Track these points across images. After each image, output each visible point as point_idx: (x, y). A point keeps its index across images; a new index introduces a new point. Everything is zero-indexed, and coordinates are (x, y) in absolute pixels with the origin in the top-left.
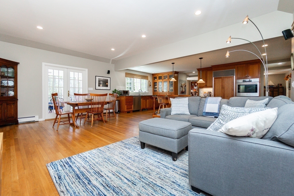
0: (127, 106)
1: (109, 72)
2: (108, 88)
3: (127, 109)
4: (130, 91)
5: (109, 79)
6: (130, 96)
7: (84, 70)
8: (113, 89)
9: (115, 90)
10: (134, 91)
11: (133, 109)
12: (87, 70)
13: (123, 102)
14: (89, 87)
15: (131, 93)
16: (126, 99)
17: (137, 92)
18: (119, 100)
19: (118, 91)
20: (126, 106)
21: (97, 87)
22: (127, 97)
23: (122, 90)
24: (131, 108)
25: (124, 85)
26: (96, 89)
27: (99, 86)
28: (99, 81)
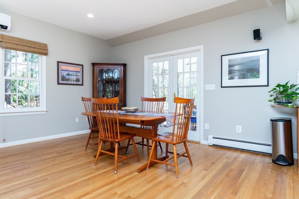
5: (263, 55)
14: (205, 83)
26: (222, 87)
27: (231, 78)
28: (230, 66)
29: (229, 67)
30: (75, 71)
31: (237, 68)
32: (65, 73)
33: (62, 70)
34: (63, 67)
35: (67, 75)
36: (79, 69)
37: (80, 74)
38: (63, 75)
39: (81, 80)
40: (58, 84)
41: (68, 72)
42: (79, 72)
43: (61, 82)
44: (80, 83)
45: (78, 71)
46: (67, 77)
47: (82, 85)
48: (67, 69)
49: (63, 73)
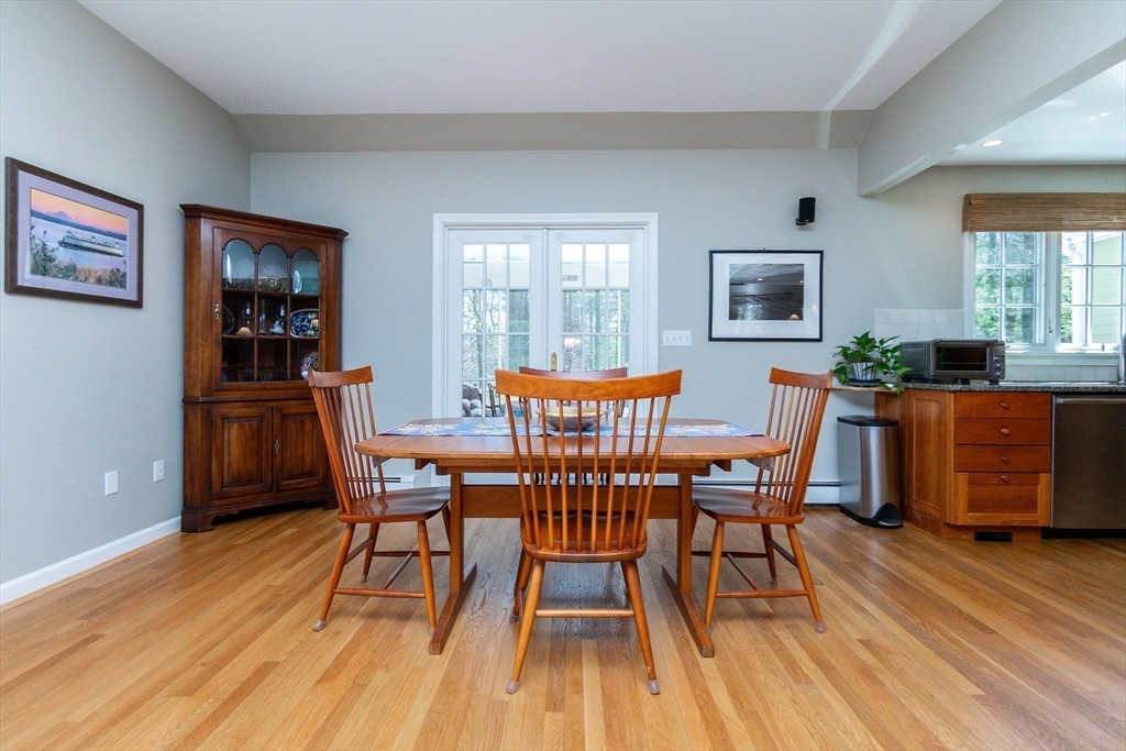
0: (971, 483)
1: (807, 211)
2: (807, 326)
3: (973, 506)
4: (1015, 348)
5: (810, 264)
6: (1005, 392)
7: (641, 226)
8: (842, 335)
9: (865, 341)
10: (1062, 348)
11: (1042, 516)
12: (652, 219)
13: (933, 437)
14: (663, 325)
15: (1022, 364)
16: (958, 421)
17: (1094, 348)
18: (894, 423)
19: (890, 345)
20: (963, 477)
21: (723, 327)
22: (976, 400)
23: (927, 335)
24: (1031, 505)
25: (954, 298)
26: (711, 339)
27: (733, 316)
28: (733, 283)
29: (731, 284)
30: (107, 228)
31: (750, 289)
32: (53, 235)
33: (34, 214)
34: (37, 196)
35: (63, 244)
36: (123, 221)
37: (127, 249)
38: (38, 242)
39: (131, 281)
40: (14, 288)
41: (68, 228)
42: (124, 238)
43: (26, 277)
44: (129, 293)
45: (116, 229)
46: (63, 256)
47: (137, 304)
48: (61, 213)
49: (38, 231)
